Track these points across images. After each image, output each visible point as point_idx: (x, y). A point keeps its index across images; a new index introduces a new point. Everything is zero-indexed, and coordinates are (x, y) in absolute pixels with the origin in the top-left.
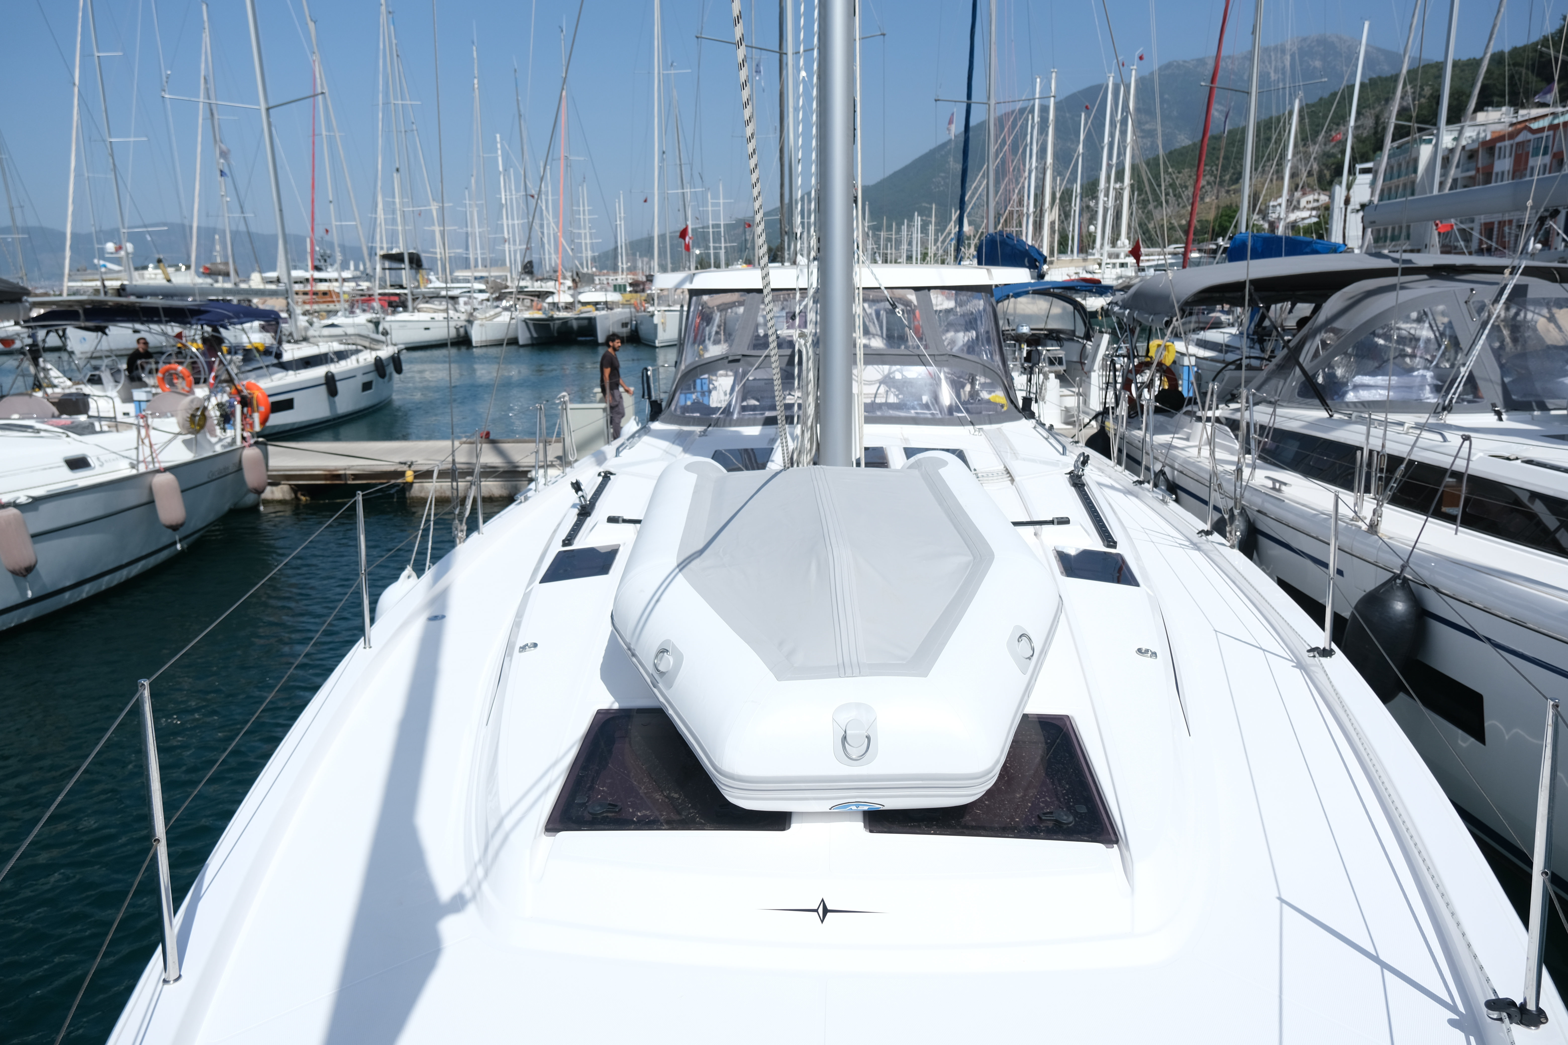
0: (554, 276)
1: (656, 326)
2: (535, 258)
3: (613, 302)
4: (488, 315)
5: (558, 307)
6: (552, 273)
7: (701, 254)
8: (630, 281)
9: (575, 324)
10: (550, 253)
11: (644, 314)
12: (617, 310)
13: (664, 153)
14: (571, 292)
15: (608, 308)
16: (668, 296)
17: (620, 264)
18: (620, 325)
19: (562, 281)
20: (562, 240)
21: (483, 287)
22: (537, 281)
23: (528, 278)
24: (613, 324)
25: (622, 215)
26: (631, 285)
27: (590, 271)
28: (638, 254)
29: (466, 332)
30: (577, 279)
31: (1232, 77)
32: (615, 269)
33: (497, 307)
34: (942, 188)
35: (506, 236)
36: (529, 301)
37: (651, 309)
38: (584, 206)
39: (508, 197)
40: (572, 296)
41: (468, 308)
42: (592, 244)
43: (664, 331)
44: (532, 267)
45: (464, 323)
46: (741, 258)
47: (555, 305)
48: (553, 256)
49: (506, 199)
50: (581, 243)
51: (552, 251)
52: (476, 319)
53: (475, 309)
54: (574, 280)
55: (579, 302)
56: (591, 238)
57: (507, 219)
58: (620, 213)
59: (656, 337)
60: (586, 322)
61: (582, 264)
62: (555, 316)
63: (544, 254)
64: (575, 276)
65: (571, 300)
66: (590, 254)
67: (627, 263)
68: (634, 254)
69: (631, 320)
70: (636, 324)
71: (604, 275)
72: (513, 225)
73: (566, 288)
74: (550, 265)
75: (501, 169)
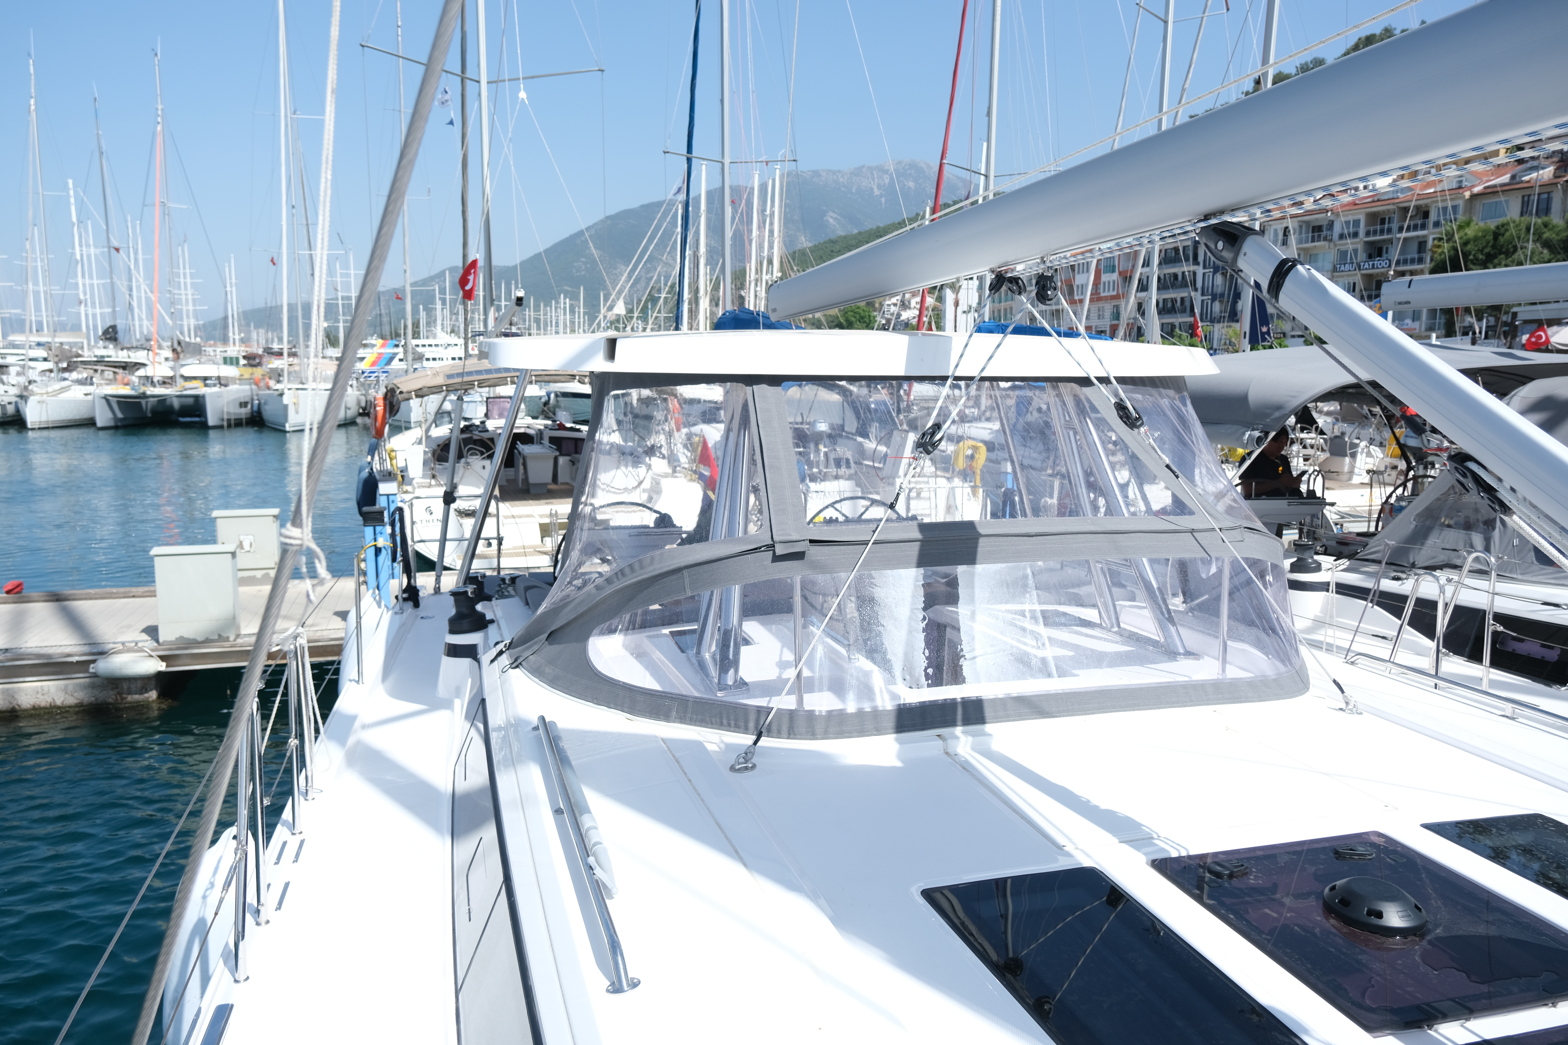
0: (147, 345)
1: (286, 407)
2: (120, 324)
3: (227, 378)
4: (50, 389)
5: (152, 382)
6: (143, 341)
7: (328, 326)
8: (244, 354)
9: (176, 403)
10: (140, 319)
11: (267, 392)
12: (233, 387)
13: (293, 207)
14: (171, 364)
15: (221, 384)
16: (300, 371)
17: (231, 334)
18: (238, 405)
19: (157, 351)
20: (158, 306)
21: (42, 353)
22: (122, 349)
23: (111, 346)
24: (228, 403)
25: (234, 281)
26: (244, 357)
27: (193, 341)
28: (252, 325)
29: (18, 410)
30: (179, 349)
31: (843, 189)
32: (225, 340)
33: (65, 379)
34: (583, 273)
35: (82, 297)
36: (111, 373)
37: (279, 386)
38: (184, 268)
39: (85, 253)
40: (172, 368)
41: (22, 380)
42: (195, 311)
43: (297, 412)
44: (116, 333)
45: (14, 399)
46: (375, 333)
47: (149, 380)
48: (145, 323)
49: (82, 255)
50: (182, 309)
51: (144, 317)
52: (33, 393)
53: (30, 382)
54: (174, 350)
55: (182, 376)
56: (194, 305)
57: (83, 276)
58: (230, 279)
59: (286, 420)
60: (191, 401)
61: (182, 333)
62: (148, 393)
63: (133, 319)
64: (176, 346)
65: (171, 373)
66: (193, 322)
67: (239, 334)
68: (248, 325)
69: (252, 400)
70: (259, 404)
71: (210, 346)
72: (92, 286)
73: (163, 360)
74: (141, 332)
75: (74, 219)
